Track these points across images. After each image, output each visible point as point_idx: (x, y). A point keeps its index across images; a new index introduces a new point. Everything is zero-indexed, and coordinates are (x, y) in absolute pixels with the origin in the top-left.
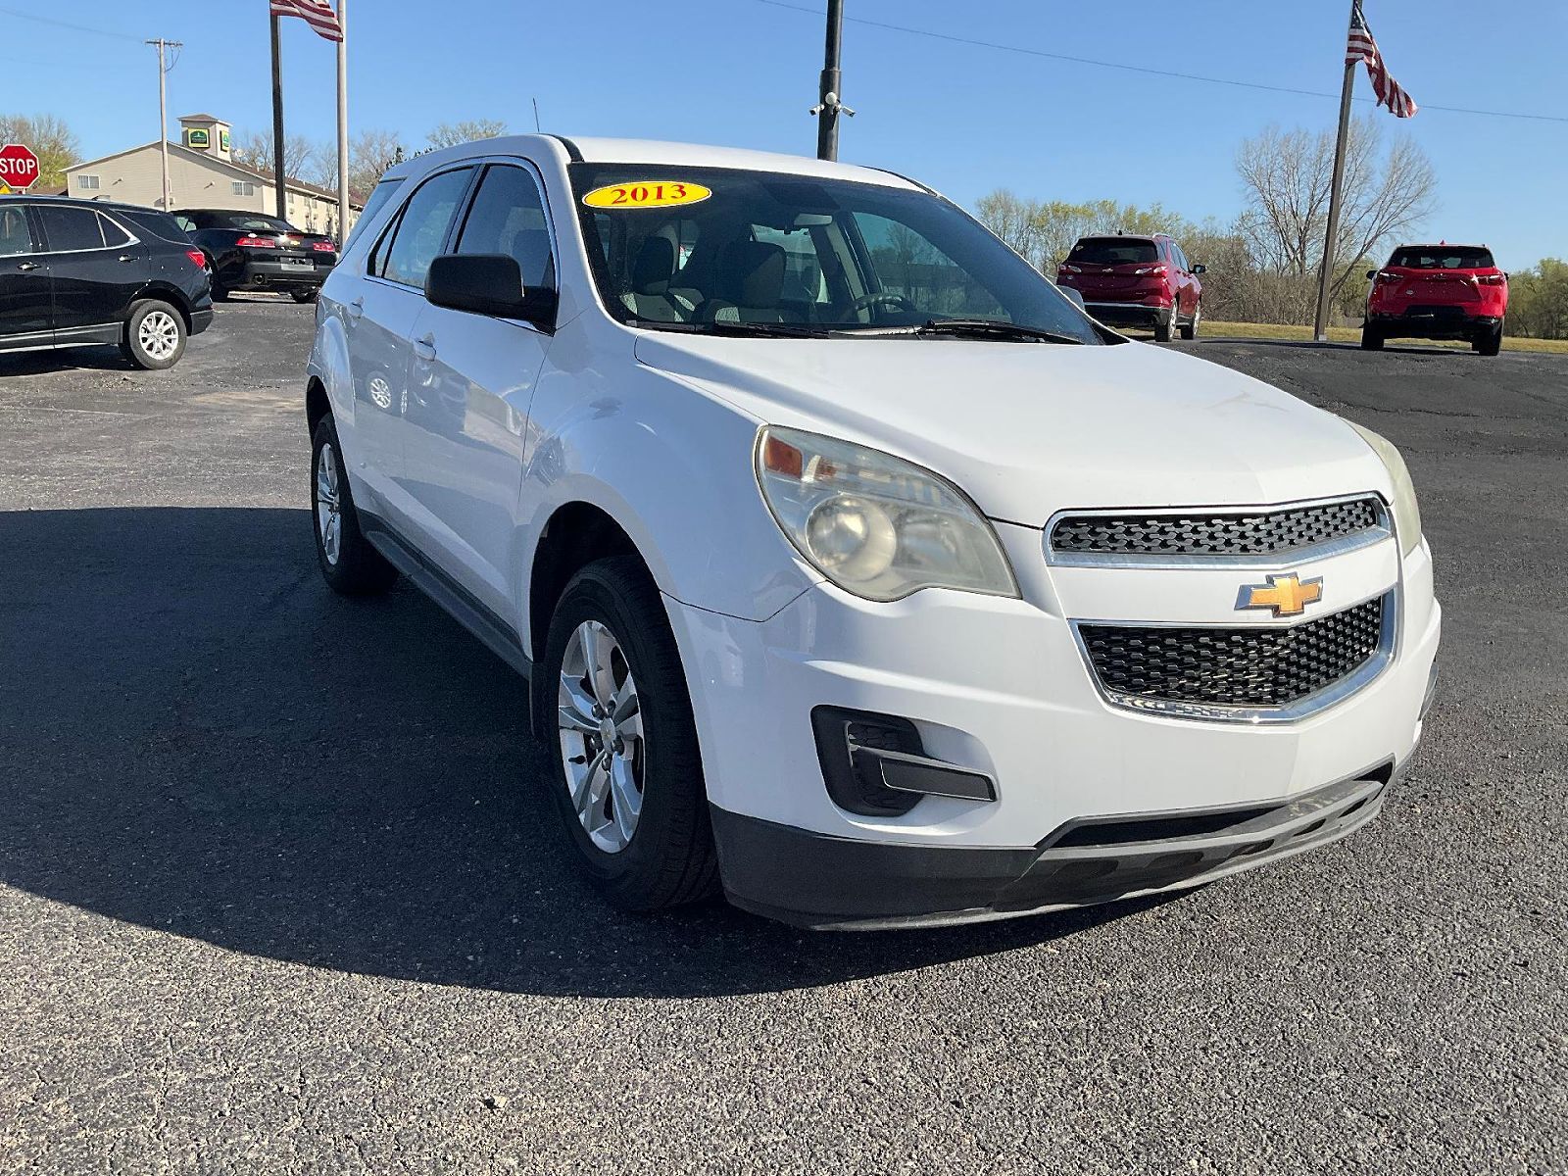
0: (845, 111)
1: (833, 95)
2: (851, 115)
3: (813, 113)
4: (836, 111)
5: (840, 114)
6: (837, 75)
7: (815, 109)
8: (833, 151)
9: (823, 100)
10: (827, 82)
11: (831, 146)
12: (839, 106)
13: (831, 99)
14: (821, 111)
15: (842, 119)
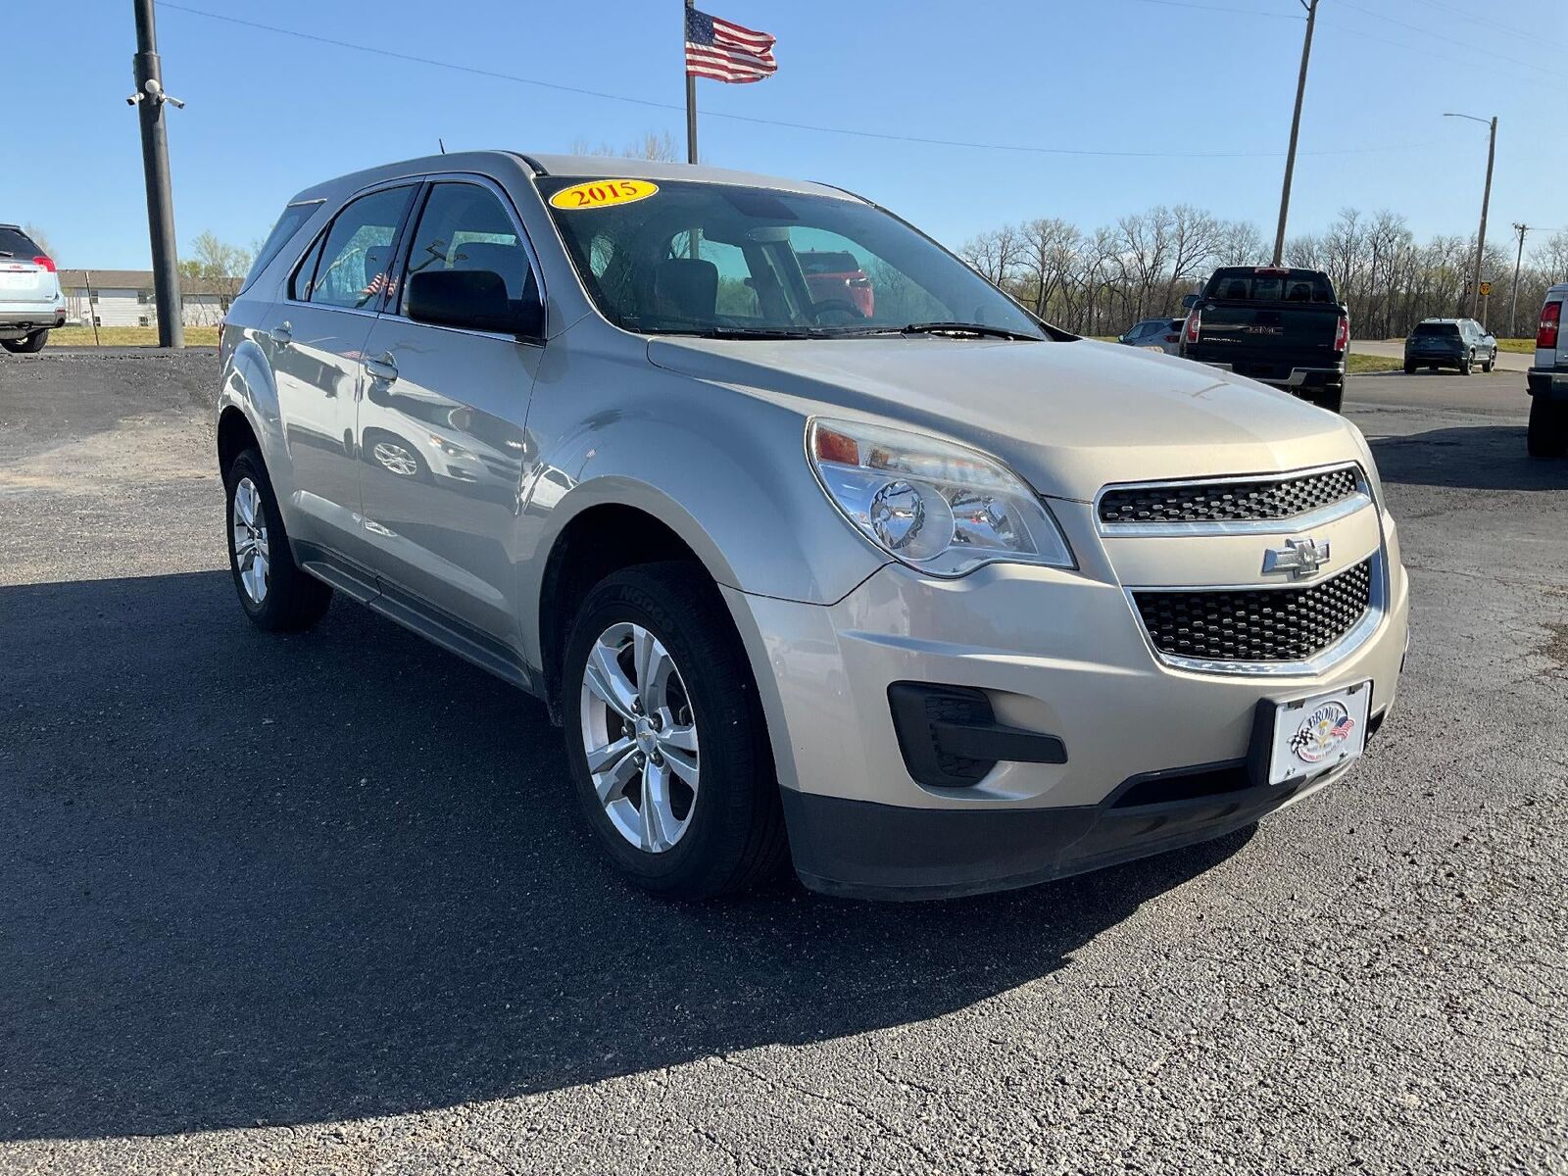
0: (171, 101)
1: (154, 84)
2: (181, 106)
3: (131, 103)
4: (160, 102)
5: (165, 105)
6: (155, 59)
7: (133, 99)
8: (163, 148)
9: (142, 89)
10: (144, 69)
11: (159, 143)
12: (164, 96)
13: (152, 87)
14: (141, 102)
15: (167, 112)
